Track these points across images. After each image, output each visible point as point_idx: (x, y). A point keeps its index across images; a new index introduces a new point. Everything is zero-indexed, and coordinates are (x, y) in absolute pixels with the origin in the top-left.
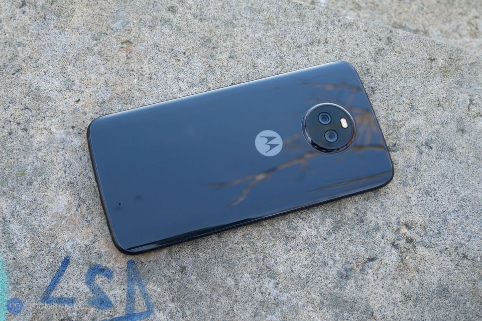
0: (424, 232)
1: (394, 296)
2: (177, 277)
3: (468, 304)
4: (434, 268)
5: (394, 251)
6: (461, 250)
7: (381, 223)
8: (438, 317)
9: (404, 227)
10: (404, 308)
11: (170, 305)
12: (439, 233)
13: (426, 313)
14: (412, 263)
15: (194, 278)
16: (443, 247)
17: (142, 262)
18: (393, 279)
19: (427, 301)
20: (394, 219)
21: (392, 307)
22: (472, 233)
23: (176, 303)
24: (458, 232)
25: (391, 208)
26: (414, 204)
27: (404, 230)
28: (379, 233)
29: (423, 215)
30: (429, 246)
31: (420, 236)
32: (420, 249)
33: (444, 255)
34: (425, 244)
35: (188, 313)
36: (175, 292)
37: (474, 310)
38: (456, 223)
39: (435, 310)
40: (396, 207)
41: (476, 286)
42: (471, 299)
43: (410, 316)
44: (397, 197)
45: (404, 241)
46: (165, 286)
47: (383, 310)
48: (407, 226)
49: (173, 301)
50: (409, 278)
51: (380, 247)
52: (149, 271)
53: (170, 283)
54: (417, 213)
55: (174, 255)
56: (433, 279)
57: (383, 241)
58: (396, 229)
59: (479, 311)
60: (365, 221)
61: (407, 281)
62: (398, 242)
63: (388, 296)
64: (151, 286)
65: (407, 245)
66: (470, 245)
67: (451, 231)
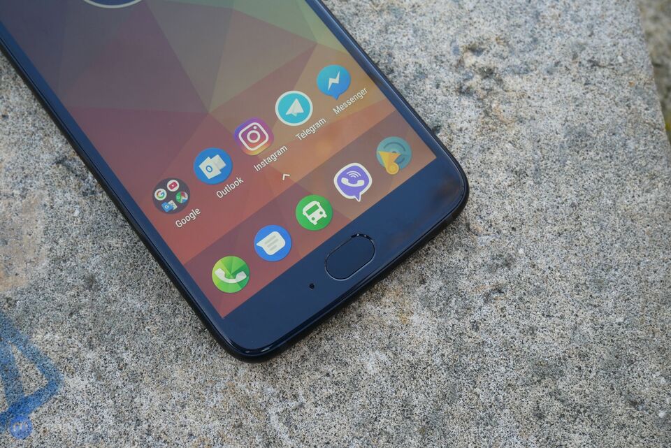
0: (507, 49)
1: (495, 180)
2: (83, 301)
3: (631, 144)
4: (548, 105)
5: (465, 101)
6: (584, 57)
7: (424, 61)
8: (586, 187)
9: (469, 54)
10: (520, 194)
11: (88, 356)
12: (535, 40)
13: (563, 187)
14: (506, 111)
15: (115, 289)
16: (550, 63)
17: (8, 299)
18: (483, 151)
19: (557, 166)
20: (445, 47)
21: (498, 201)
22: (592, 19)
23: (98, 349)
24: (567, 27)
25: (434, 29)
26: (471, 7)
27: (470, 59)
28: (427, 81)
29: (495, 21)
30: (524, 71)
31: (504, 59)
32: (512, 82)
33: (557, 75)
34: (517, 70)
35: (127, 357)
36: (90, 329)
37: (645, 151)
38: (557, 12)
39: (577, 176)
40: (441, 25)
41: (633, 107)
42: (631, 133)
43: (536, 204)
44: (438, 7)
45: (478, 77)
46: (67, 326)
47: (484, 213)
48: (474, 50)
49: (92, 347)
50: (510, 139)
51: (440, 104)
52: (26, 311)
53: (74, 317)
54: (482, 21)
55: (65, 261)
56: (553, 124)
57: (440, 91)
58: (455, 63)
59: (655, 148)
60: (395, 69)
61: (509, 146)
62: (467, 84)
63: (483, 185)
64: (40, 337)
65: (487, 83)
66: (595, 41)
67: (554, 30)
